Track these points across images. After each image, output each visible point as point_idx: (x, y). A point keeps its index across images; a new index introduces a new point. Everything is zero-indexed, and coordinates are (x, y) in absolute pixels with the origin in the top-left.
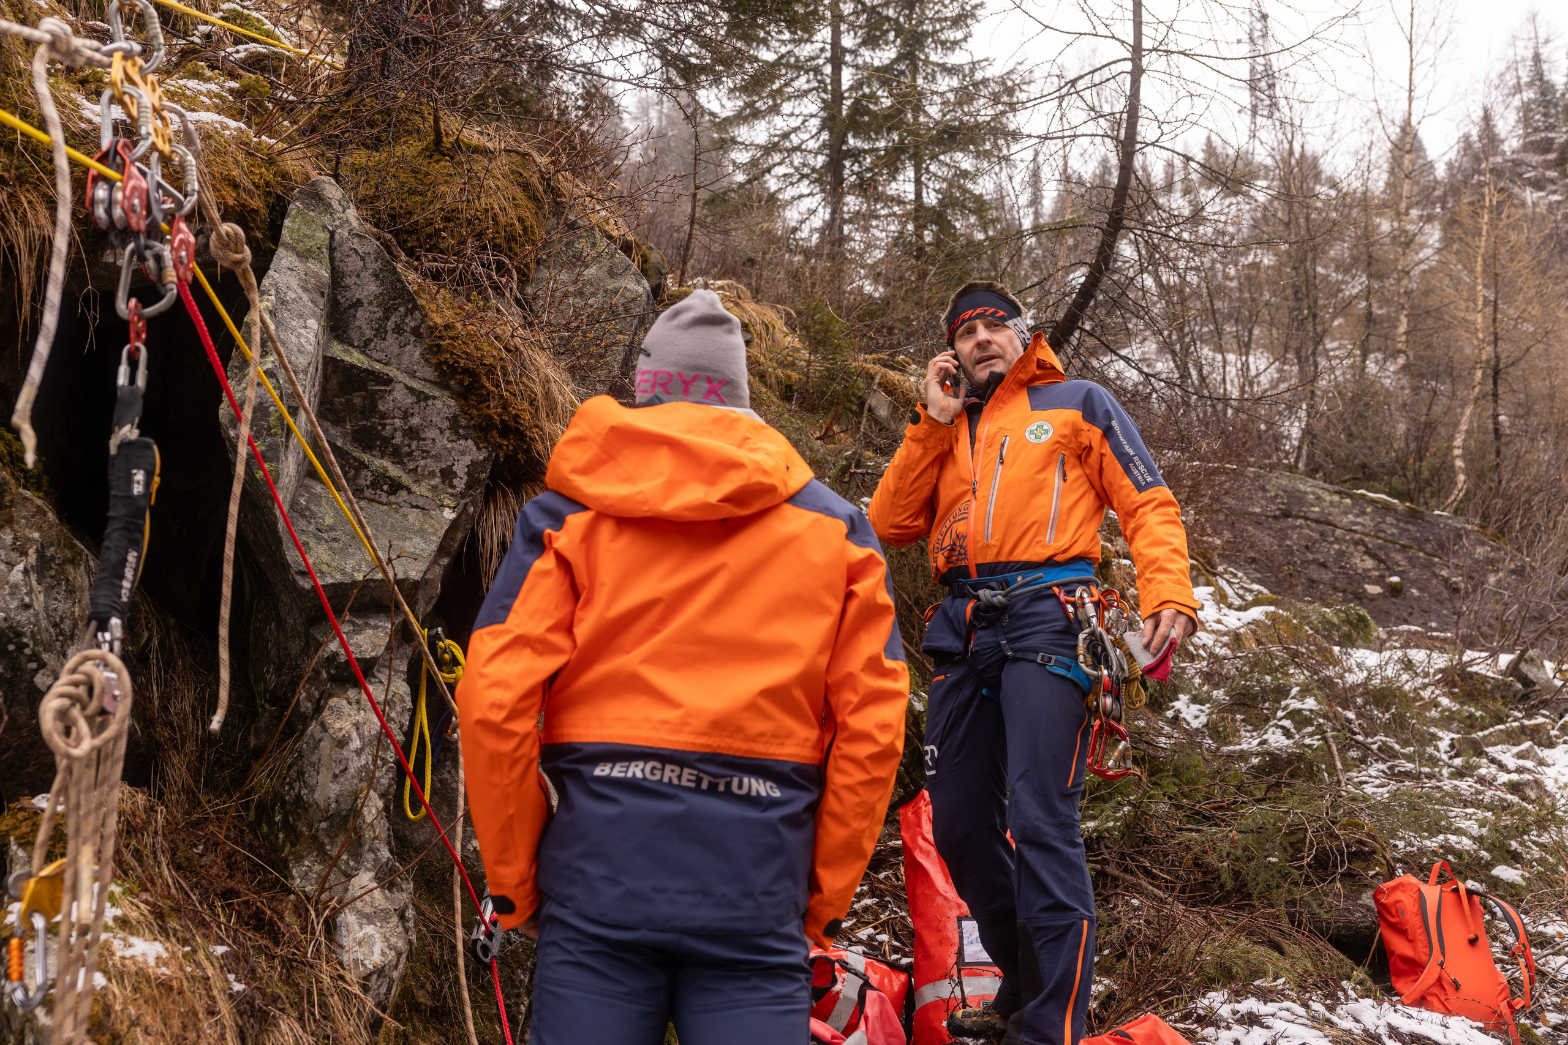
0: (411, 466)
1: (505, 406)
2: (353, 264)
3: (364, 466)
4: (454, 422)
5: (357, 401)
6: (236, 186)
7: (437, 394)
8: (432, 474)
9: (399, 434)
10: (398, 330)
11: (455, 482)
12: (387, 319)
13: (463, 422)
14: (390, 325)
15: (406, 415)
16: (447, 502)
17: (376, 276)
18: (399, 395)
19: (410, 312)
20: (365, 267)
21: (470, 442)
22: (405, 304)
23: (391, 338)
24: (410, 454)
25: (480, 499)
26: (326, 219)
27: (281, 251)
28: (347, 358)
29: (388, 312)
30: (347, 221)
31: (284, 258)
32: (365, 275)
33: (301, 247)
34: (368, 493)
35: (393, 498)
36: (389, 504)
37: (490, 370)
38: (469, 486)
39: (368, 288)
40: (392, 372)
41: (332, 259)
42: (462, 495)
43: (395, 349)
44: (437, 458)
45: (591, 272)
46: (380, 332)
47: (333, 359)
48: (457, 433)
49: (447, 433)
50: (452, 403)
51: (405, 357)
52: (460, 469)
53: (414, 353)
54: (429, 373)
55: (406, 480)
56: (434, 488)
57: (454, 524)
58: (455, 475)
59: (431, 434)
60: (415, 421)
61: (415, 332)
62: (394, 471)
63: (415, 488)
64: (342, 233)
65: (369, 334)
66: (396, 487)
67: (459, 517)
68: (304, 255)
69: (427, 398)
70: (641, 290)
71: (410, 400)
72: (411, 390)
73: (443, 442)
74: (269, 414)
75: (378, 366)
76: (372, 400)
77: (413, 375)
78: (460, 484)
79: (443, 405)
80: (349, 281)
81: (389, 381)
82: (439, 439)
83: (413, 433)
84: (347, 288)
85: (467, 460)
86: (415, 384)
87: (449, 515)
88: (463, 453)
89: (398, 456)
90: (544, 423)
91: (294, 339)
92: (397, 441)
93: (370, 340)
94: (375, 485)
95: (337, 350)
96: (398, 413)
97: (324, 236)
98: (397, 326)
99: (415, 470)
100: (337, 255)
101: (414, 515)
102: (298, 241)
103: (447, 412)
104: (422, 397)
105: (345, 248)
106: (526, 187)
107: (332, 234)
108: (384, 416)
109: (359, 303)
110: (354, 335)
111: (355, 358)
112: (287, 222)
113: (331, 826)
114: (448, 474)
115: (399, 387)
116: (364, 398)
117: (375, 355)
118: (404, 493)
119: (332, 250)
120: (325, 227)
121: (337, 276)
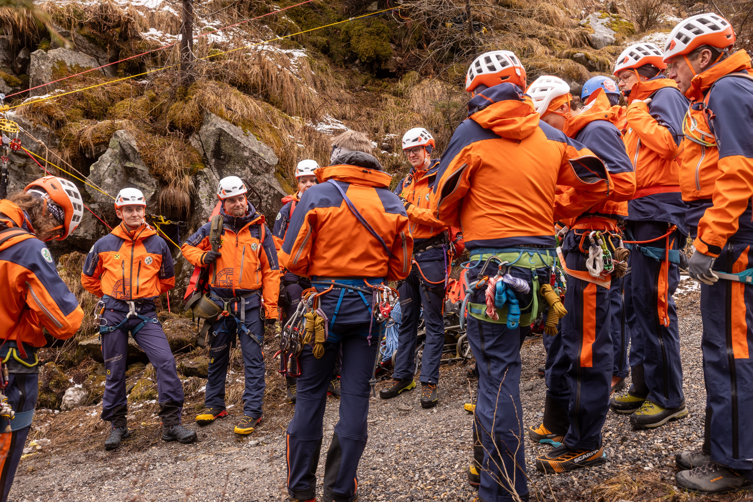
1: (156, 170)
2: (125, 147)
4: (150, 175)
6: (97, 138)
7: (145, 170)
13: (152, 175)
14: (136, 157)
16: (153, 190)
17: (130, 148)
19: (138, 154)
21: (155, 178)
23: (137, 159)
25: (159, 189)
26: (118, 140)
27: (108, 149)
29: (135, 154)
30: (122, 139)
31: (108, 151)
33: (113, 147)
39: (129, 151)
41: (121, 147)
42: (155, 188)
44: (150, 182)
48: (152, 177)
49: (150, 177)
50: (149, 171)
52: (154, 183)
56: (151, 188)
59: (147, 178)
61: (141, 157)
62: (143, 185)
63: (148, 189)
64: (121, 142)
65: (134, 159)
67: (155, 192)
68: (113, 149)
75: (135, 166)
76: (136, 172)
78: (155, 186)
80: (126, 150)
82: (149, 179)
83: (144, 178)
87: (153, 193)
88: (154, 181)
89: (145, 182)
90: (167, 172)
92: (143, 180)
96: (141, 174)
97: (117, 143)
103: (148, 173)
104: (143, 171)
105: (123, 144)
108: (139, 175)
109: (129, 154)
110: (131, 160)
112: (111, 142)
114: (153, 185)
115: (138, 169)
121: (123, 149)
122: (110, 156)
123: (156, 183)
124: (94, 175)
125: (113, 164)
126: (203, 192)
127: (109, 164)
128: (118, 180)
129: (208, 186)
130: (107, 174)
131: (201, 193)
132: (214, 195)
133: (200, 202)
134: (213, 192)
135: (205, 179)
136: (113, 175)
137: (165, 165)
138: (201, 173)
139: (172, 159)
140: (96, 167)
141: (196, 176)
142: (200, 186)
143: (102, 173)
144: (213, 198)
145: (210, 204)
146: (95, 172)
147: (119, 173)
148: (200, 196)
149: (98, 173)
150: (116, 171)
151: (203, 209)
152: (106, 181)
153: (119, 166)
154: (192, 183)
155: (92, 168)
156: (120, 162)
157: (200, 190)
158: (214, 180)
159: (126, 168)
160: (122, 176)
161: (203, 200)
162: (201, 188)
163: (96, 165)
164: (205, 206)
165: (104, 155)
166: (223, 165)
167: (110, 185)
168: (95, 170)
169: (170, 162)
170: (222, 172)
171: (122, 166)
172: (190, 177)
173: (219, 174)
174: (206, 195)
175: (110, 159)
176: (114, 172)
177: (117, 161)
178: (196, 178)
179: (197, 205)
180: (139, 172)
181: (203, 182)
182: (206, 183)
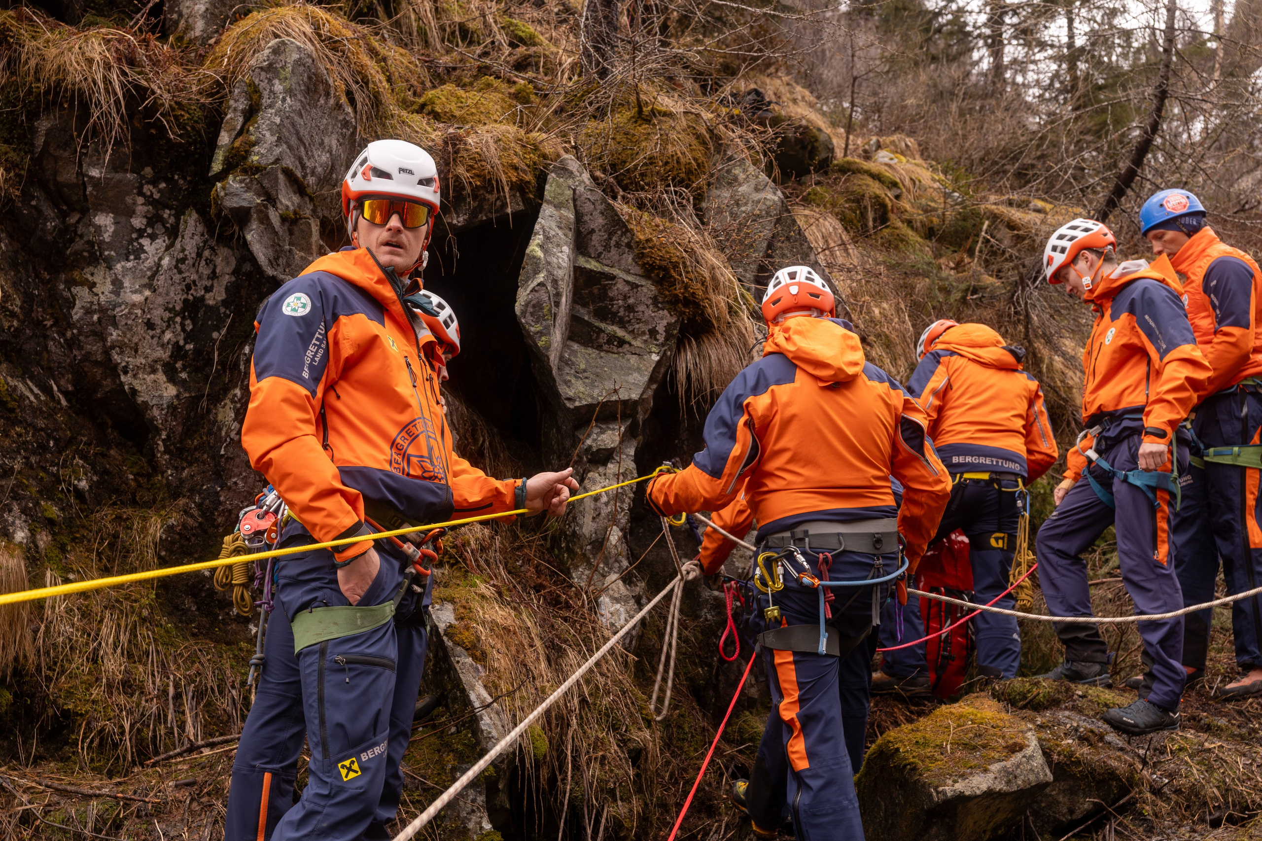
0: (630, 328)
1: (686, 287)
2: (588, 207)
3: (601, 331)
4: (655, 300)
5: (596, 291)
6: (516, 168)
7: (643, 283)
8: (644, 333)
9: (622, 310)
10: (618, 245)
11: (658, 337)
12: (611, 239)
13: (660, 299)
14: (613, 242)
15: (625, 298)
16: (653, 349)
17: (602, 213)
18: (621, 286)
19: (624, 233)
20: (595, 209)
21: (666, 312)
22: (620, 229)
23: (614, 251)
24: (629, 322)
25: (674, 347)
26: (570, 182)
27: (545, 206)
28: (588, 266)
29: (611, 235)
30: (583, 182)
31: (547, 210)
32: (595, 213)
33: (556, 201)
34: (606, 347)
35: (620, 350)
36: (618, 353)
37: (675, 266)
38: (667, 339)
39: (597, 221)
40: (615, 271)
41: (575, 206)
42: (663, 345)
43: (617, 257)
44: (646, 322)
45: (743, 189)
46: (607, 248)
47: (580, 267)
48: (657, 306)
49: (651, 307)
50: (653, 288)
51: (623, 262)
52: (661, 329)
53: (629, 258)
54: (637, 270)
55: (628, 337)
56: (646, 341)
57: (659, 363)
58: (657, 332)
59: (641, 308)
60: (631, 301)
61: (628, 245)
62: (620, 333)
63: (633, 342)
64: (581, 189)
65: (600, 249)
66: (622, 342)
67: (661, 358)
68: (558, 206)
69: (637, 286)
70: (776, 198)
71: (627, 288)
72: (627, 282)
73: (649, 313)
74: (542, 308)
75: (606, 269)
76: (605, 289)
77: (628, 272)
78: (661, 338)
79: (648, 288)
80: (586, 218)
81: (613, 277)
82: (646, 311)
83: (630, 308)
84: (585, 222)
85: (665, 322)
86: (630, 278)
87: (655, 358)
88: (662, 319)
89: (622, 323)
90: (712, 296)
91: (555, 260)
92: (621, 314)
93: (601, 253)
94: (609, 342)
95: (582, 262)
96: (620, 297)
97: (569, 193)
98: (617, 242)
99: (633, 331)
100: (578, 203)
101: (633, 359)
102: (554, 198)
103: (650, 294)
104: (634, 286)
105: (583, 198)
106: (698, 137)
107: (574, 190)
108: (612, 299)
109: (593, 231)
110: (591, 251)
111: (593, 265)
112: (547, 187)
113: (593, 548)
114: (653, 333)
115: (620, 281)
116: (599, 289)
117: (605, 262)
118: (627, 346)
119: (574, 200)
120: (570, 187)
121: (579, 216)
122: (560, 228)
123: (667, 325)
159: (582, 271)
165: (542, 219)
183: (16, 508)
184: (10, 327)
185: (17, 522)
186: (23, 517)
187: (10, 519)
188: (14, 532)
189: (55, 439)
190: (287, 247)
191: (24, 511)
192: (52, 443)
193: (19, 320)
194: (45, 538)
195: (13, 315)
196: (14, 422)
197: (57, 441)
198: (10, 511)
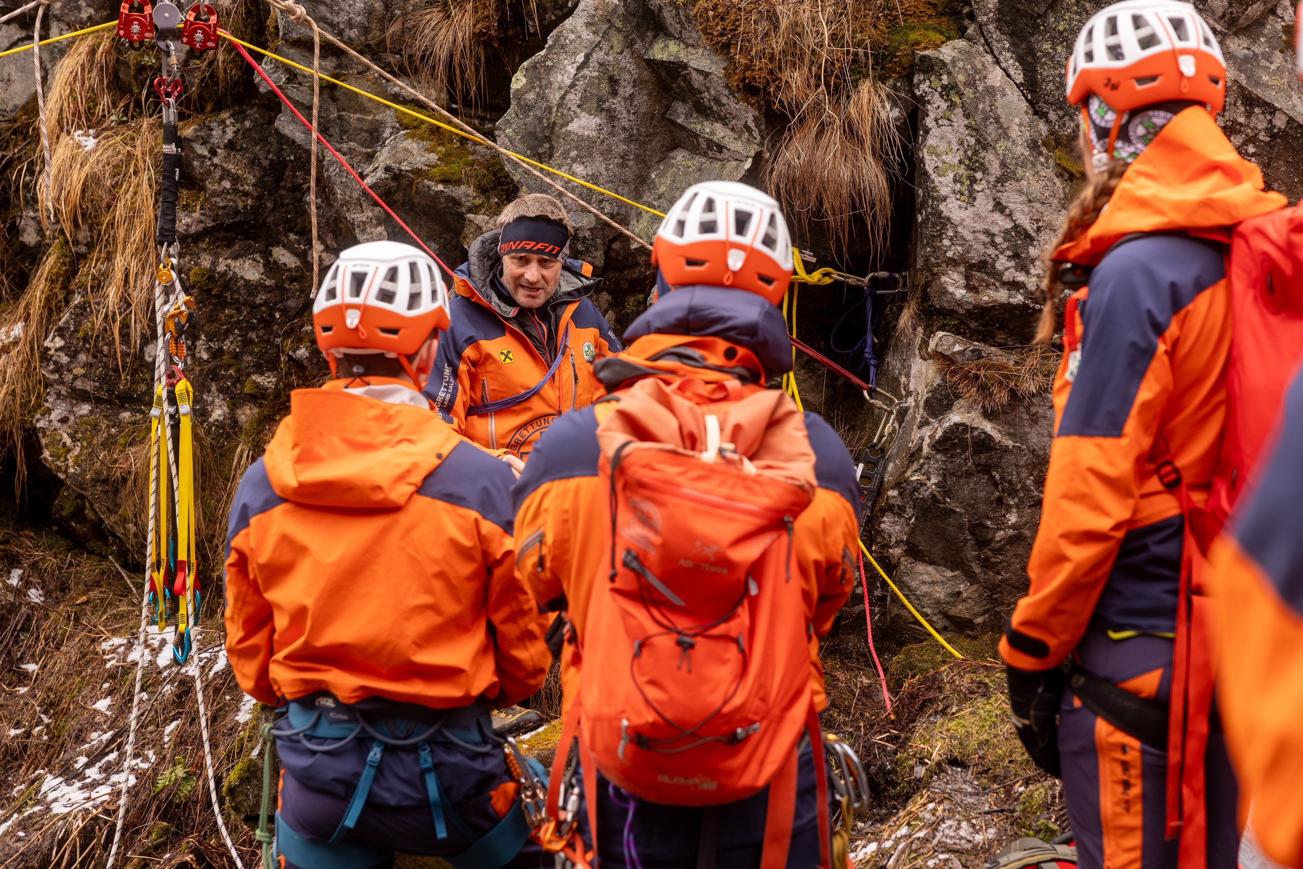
0: (731, 126)
3: (697, 134)
4: (730, 88)
21: (745, 103)
34: (710, 153)
35: (720, 156)
38: (762, 136)
42: (760, 144)
44: (738, 117)
48: (736, 97)
49: (731, 97)
52: (752, 124)
55: (724, 139)
58: (751, 129)
59: (724, 100)
65: (678, 26)
66: (721, 148)
71: (701, 78)
75: (683, 56)
76: (687, 79)
78: (756, 133)
82: (733, 105)
83: (717, 101)
85: (751, 116)
88: (746, 111)
90: (785, 76)
92: (715, 108)
94: (710, 147)
96: (704, 88)
103: (722, 83)
104: (706, 75)
108: (700, 92)
114: (748, 128)
115: (691, 70)
122: (588, 25)
123: (756, 119)
124: (526, 109)
125: (598, 56)
126: (942, 147)
127: (580, 58)
128: (625, 119)
129: (960, 121)
130: (573, 99)
131: (934, 152)
132: (989, 157)
133: (931, 193)
134: (983, 144)
135: (947, 90)
136: (601, 100)
137: (777, 44)
138: (930, 67)
139: (805, 17)
140: (535, 74)
141: (909, 79)
142: (929, 122)
143: (555, 97)
144: (985, 171)
145: (972, 198)
146: (531, 96)
147: (626, 90)
148: (929, 167)
149: (542, 97)
150: (613, 82)
151: (943, 222)
152: (573, 126)
153: (627, 61)
154: (890, 113)
155: (518, 81)
156: (630, 44)
157: (931, 141)
158: (991, 91)
159: (652, 64)
160: (642, 100)
161: (944, 184)
162: (934, 132)
163: (534, 67)
164: (953, 209)
165: (568, 23)
166: (1034, 17)
167: (591, 142)
168: (530, 87)
169: (796, 28)
170: (1031, 51)
171: (638, 58)
172: (885, 89)
173: (1020, 59)
174: (953, 159)
175: (587, 35)
176: (605, 87)
177: (617, 41)
178: (911, 86)
179: (924, 204)
180: (697, 80)
181: (937, 105)
182: (952, 106)
183: (214, 388)
184: (245, 207)
185: (216, 400)
186: (221, 396)
187: (210, 399)
188: (212, 411)
189: (279, 310)
190: (334, 115)
191: (220, 390)
192: (277, 315)
193: (253, 198)
194: (248, 412)
195: (246, 194)
196: (223, 304)
197: (284, 311)
198: (209, 391)
